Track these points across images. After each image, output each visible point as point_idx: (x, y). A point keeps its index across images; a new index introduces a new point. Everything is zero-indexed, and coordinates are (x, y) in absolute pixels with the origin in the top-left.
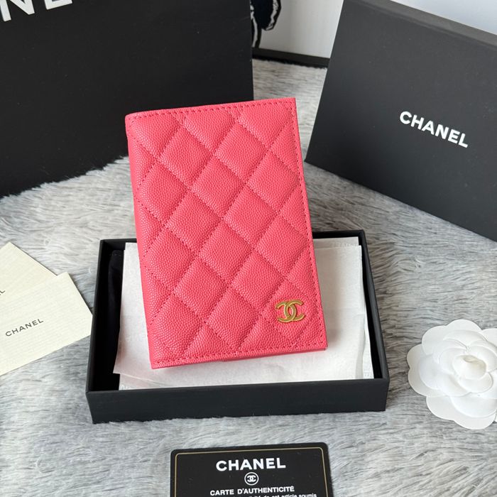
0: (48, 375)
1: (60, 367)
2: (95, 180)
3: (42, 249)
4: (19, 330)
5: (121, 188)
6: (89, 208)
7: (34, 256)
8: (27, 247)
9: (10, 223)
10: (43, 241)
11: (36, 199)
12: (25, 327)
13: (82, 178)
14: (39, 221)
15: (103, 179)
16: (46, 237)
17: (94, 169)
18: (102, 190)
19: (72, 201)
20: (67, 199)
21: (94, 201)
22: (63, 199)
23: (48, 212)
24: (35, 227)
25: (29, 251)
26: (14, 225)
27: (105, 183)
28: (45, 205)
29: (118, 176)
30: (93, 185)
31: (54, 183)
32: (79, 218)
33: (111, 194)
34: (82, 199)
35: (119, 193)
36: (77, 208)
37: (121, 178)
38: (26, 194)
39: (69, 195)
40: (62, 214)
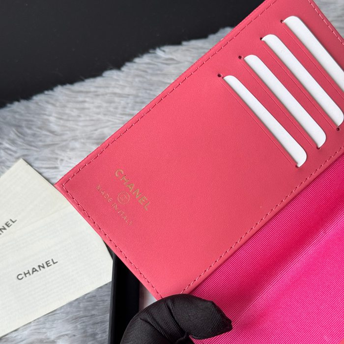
0: (63, 336)
1: (76, 326)
2: (113, 83)
3: (56, 168)
4: (31, 272)
5: (140, 94)
6: (106, 118)
7: (47, 177)
8: (41, 165)
9: (22, 135)
10: (57, 159)
11: (50, 107)
12: (38, 269)
13: (99, 81)
14: (52, 132)
15: (121, 83)
16: (60, 155)
17: (111, 69)
18: (120, 96)
19: (88, 109)
20: (81, 106)
21: (112, 109)
22: (78, 106)
23: (62, 122)
24: (49, 141)
25: (42, 171)
26: (26, 138)
27: (123, 87)
28: (59, 113)
29: (137, 79)
30: (110, 90)
31: (68, 86)
32: (96, 130)
33: (130, 100)
34: (99, 107)
35: (138, 100)
36: (94, 118)
37: (140, 82)
38: (38, 98)
39: (84, 102)
40: (77, 125)
